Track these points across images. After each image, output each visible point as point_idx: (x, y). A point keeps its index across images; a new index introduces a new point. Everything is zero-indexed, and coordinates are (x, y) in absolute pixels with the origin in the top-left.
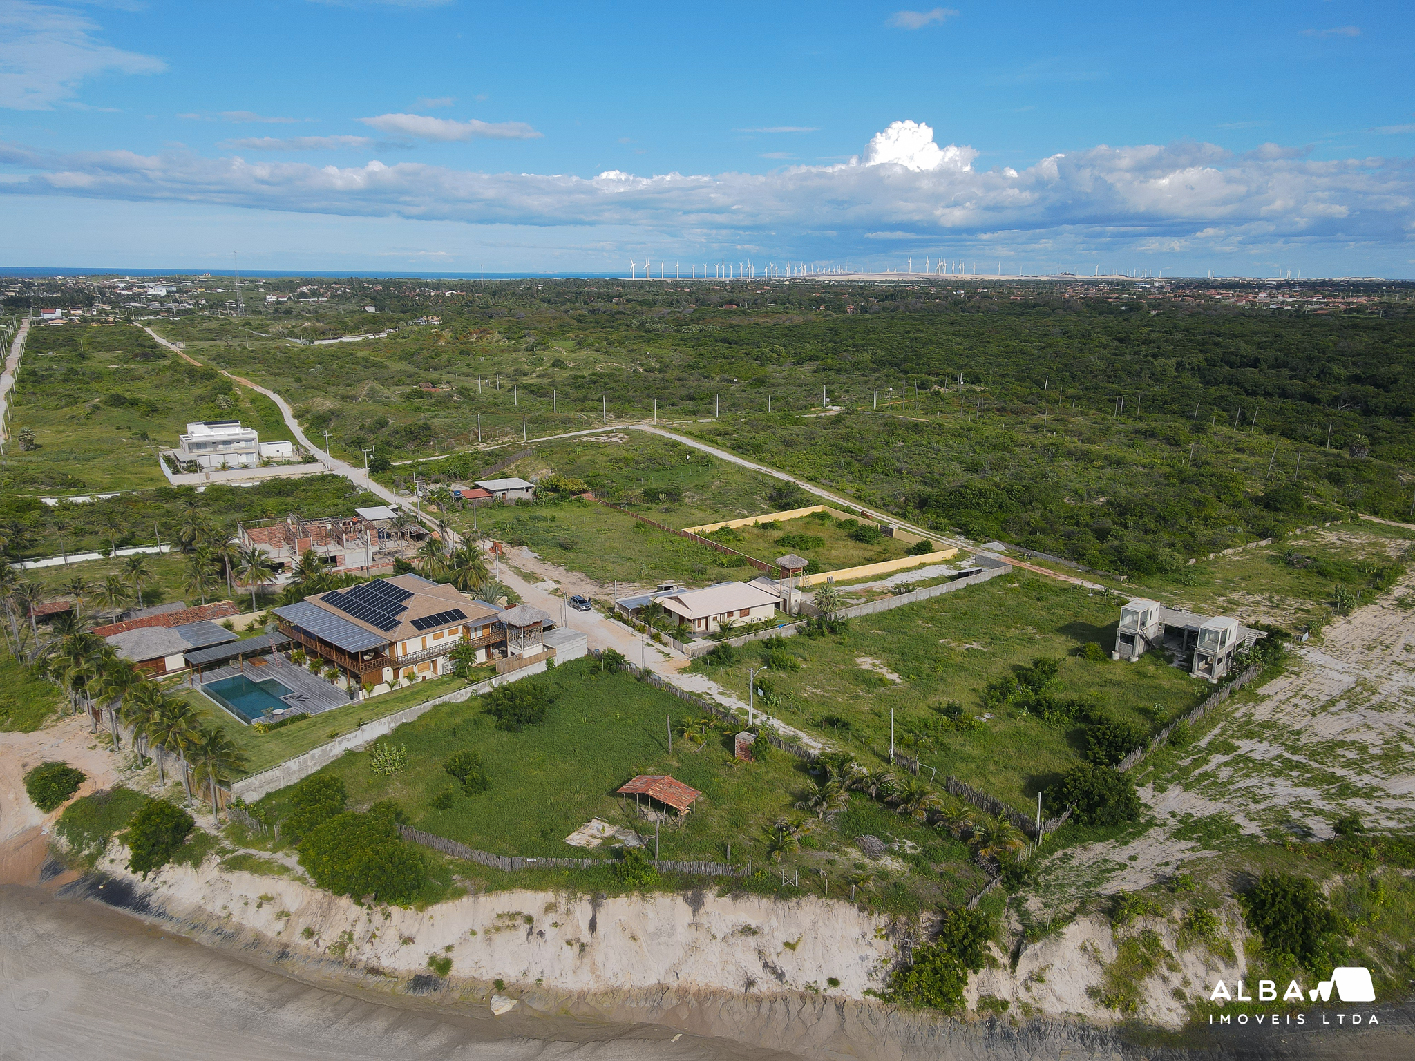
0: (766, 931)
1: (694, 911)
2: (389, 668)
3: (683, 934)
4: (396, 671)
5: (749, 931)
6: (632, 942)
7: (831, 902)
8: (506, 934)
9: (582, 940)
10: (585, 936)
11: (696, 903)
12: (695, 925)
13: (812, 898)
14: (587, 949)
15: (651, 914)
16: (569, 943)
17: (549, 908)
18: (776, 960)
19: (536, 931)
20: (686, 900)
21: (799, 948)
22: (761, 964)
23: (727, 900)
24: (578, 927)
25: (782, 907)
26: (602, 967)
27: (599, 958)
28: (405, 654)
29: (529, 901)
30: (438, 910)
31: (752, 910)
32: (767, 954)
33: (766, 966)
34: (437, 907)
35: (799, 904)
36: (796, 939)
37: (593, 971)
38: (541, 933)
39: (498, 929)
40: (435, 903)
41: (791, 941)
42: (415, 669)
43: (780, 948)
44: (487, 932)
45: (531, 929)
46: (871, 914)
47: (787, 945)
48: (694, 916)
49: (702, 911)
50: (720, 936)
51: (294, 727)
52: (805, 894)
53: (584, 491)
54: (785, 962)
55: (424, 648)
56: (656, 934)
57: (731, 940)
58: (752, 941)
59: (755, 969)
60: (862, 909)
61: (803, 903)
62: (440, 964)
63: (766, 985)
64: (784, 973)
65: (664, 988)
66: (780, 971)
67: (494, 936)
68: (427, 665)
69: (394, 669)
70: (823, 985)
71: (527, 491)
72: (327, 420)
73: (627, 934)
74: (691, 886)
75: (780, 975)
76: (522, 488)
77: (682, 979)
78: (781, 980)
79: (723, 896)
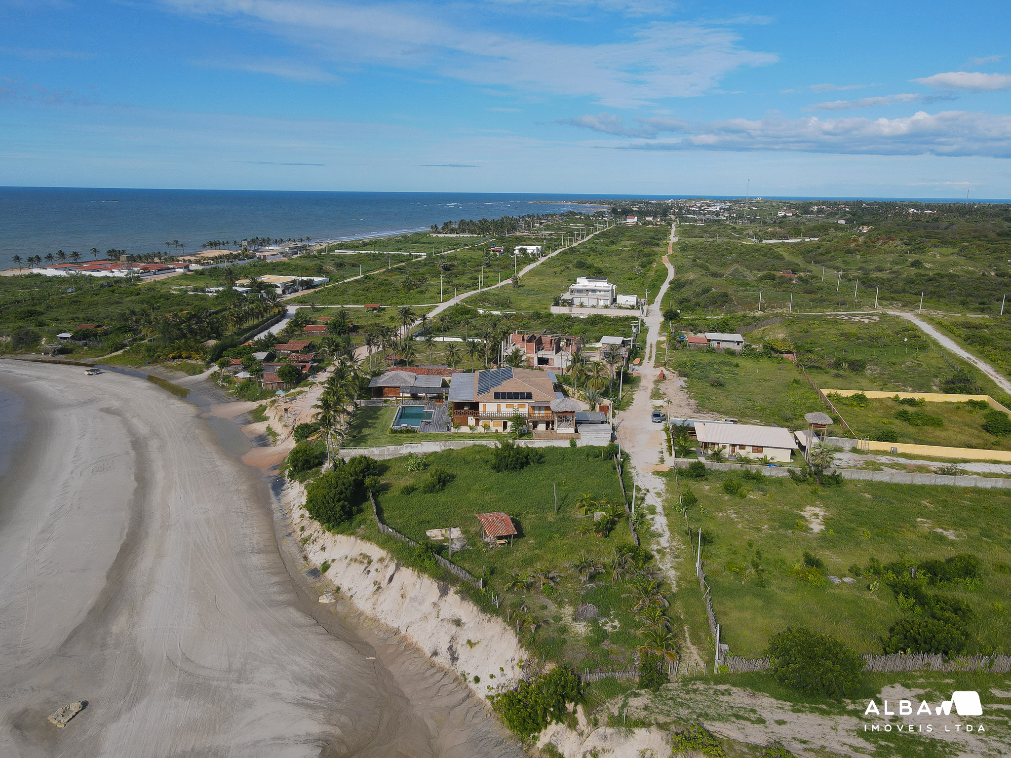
0: (465, 628)
1: (441, 596)
2: (472, 417)
3: (427, 607)
4: (477, 421)
5: (458, 623)
6: (400, 598)
7: (508, 628)
8: (357, 564)
9: (381, 585)
10: (384, 584)
11: (444, 592)
12: (435, 604)
13: (500, 620)
14: (380, 591)
15: (418, 587)
16: (375, 583)
17: (381, 560)
18: (459, 646)
19: (368, 569)
20: (439, 587)
21: (475, 648)
22: (448, 645)
23: (457, 597)
24: (384, 577)
25: (481, 616)
26: (379, 604)
27: (382, 598)
29: (375, 552)
30: (340, 538)
31: (467, 611)
32: (456, 642)
33: (450, 648)
34: (340, 536)
35: (489, 620)
36: (476, 641)
37: (374, 604)
38: (369, 572)
39: (356, 560)
40: (342, 532)
41: (473, 641)
42: (491, 424)
43: (465, 642)
44: (351, 560)
45: (367, 567)
46: (521, 647)
47: (469, 642)
48: (439, 599)
49: (444, 598)
50: (441, 617)
51: (405, 435)
52: (498, 615)
53: (789, 352)
54: (462, 652)
55: (499, 411)
56: (413, 599)
57: (445, 623)
58: (454, 629)
59: (444, 648)
60: (520, 641)
61: (492, 620)
62: (326, 567)
63: (443, 660)
64: (457, 659)
65: (397, 632)
66: (456, 656)
67: (353, 563)
68: (499, 423)
69: (476, 419)
70: (471, 678)
71: (738, 344)
72: (684, 286)
73: (402, 592)
74: (445, 580)
75: (454, 659)
76: (734, 341)
77: (408, 632)
78: (453, 662)
79: (457, 594)
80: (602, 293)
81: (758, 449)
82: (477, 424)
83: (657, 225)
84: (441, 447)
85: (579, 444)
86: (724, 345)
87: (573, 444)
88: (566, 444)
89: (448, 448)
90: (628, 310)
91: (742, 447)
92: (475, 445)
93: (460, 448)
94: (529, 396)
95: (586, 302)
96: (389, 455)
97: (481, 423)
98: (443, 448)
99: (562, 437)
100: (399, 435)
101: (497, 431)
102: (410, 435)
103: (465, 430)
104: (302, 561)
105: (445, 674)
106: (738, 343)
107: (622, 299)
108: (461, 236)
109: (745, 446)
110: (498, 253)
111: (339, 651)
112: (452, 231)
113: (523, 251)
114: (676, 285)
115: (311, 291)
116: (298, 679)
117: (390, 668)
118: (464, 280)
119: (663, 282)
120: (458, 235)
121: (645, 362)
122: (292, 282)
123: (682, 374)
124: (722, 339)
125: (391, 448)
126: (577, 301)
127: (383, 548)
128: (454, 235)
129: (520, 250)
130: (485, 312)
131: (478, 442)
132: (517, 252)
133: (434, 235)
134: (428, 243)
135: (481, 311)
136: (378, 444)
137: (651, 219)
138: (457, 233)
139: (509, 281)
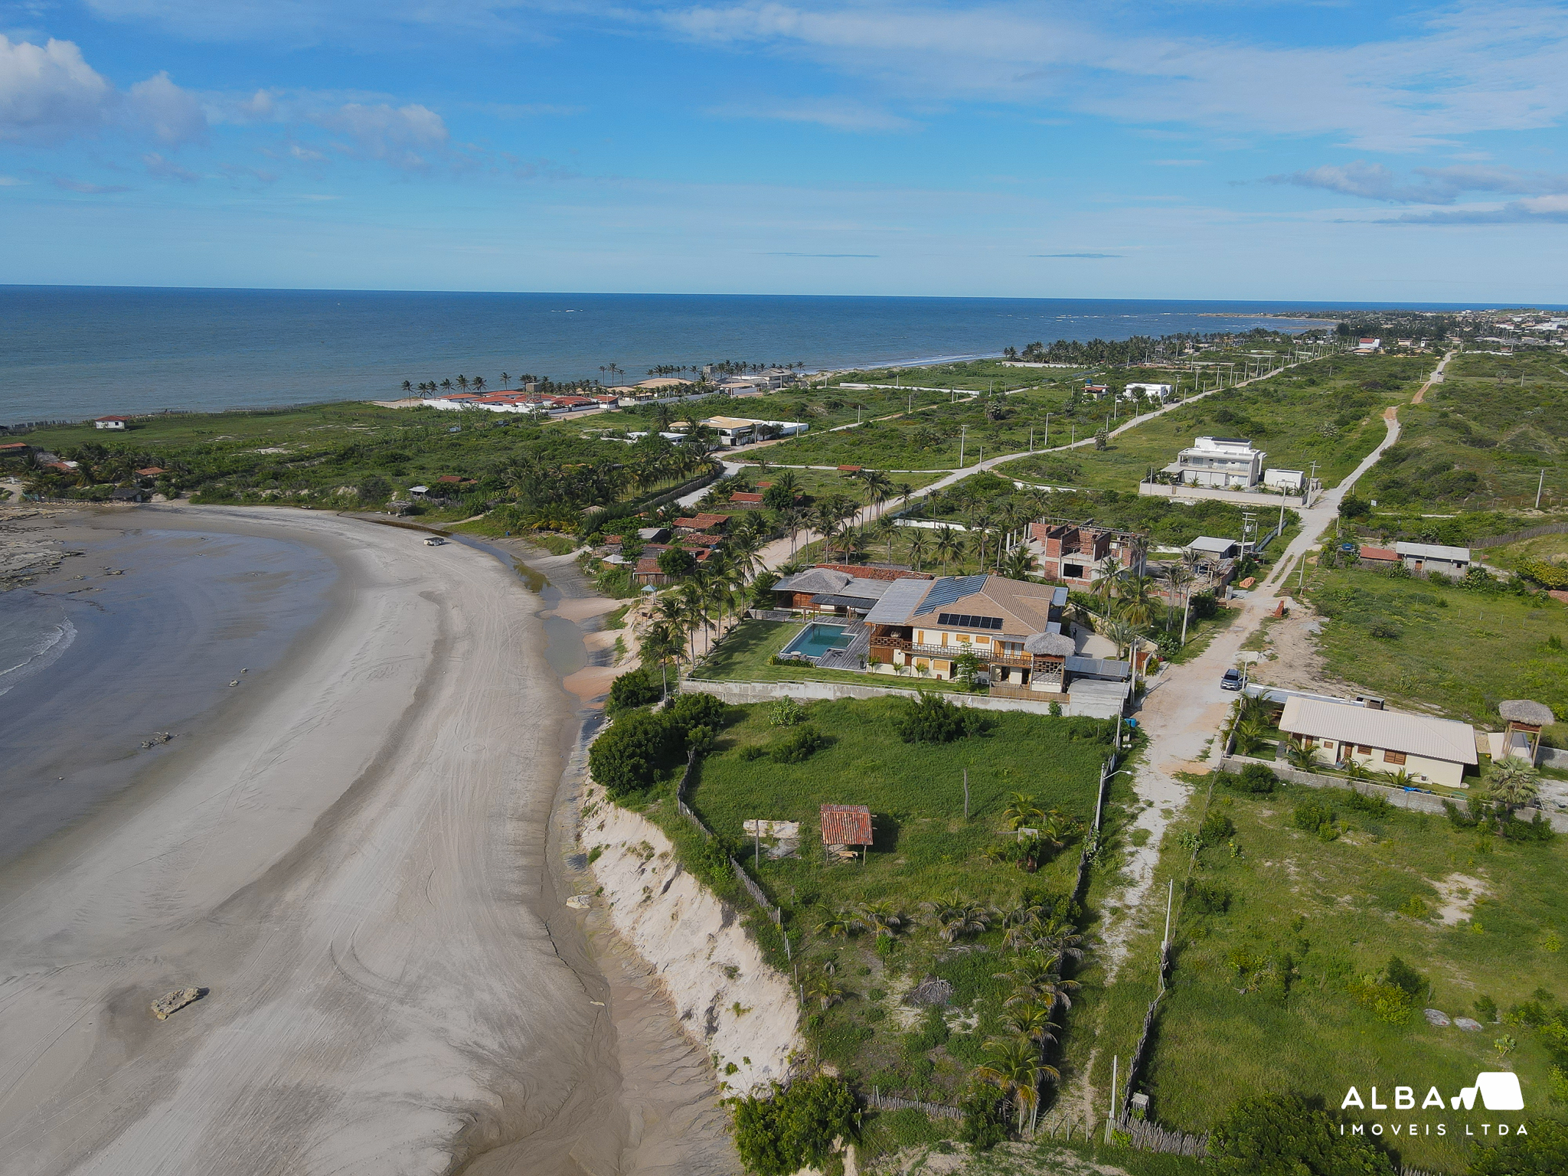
0: (738, 983)
1: (722, 926)
2: (901, 651)
3: (700, 940)
4: (909, 657)
5: (732, 972)
6: (671, 918)
7: (793, 995)
8: (634, 857)
9: (653, 894)
10: (656, 892)
11: (728, 921)
12: (711, 936)
13: (786, 979)
14: (649, 902)
15: (696, 905)
16: (645, 890)
17: (664, 856)
18: (723, 1010)
19: (643, 867)
20: (723, 911)
21: (742, 1018)
22: (709, 1005)
23: (741, 932)
24: (660, 882)
25: (764, 968)
26: (641, 923)
27: (647, 915)
28: (920, 643)
29: (661, 843)
30: (624, 813)
31: (749, 956)
32: (721, 1002)
33: (710, 1010)
34: (624, 810)
35: (771, 977)
36: (746, 1007)
37: (636, 922)
38: (643, 871)
39: (634, 851)
40: (627, 806)
41: (742, 1006)
42: (931, 664)
43: (731, 1006)
44: (629, 849)
45: (644, 864)
46: (800, 1030)
47: (737, 1006)
48: (719, 931)
49: (726, 930)
50: (713, 959)
52: (785, 972)
54: (725, 1020)
55: (944, 644)
56: (686, 924)
57: (715, 970)
58: (724, 981)
59: (701, 1008)
60: (800, 1021)
61: (775, 978)
62: (596, 854)
63: (695, 1028)
64: (715, 1030)
65: (652, 971)
66: (715, 1025)
67: (629, 854)
68: (944, 664)
69: (906, 654)
70: (723, 1065)
71: (1459, 566)
72: (1404, 460)
73: (674, 910)
74: (733, 900)
75: (711, 1029)
76: (1449, 561)
77: (666, 973)
78: (708, 1033)
79: (742, 927)
80: (1237, 465)
81: (1396, 756)
82: (908, 662)
83: (1413, 353)
84: (835, 692)
85: (1066, 712)
86: (1428, 566)
87: (1056, 711)
88: (1043, 709)
89: (846, 695)
90: (1278, 497)
91: (1365, 749)
92: (889, 696)
93: (865, 698)
94: (997, 624)
95: (1204, 478)
96: (754, 696)
97: (914, 661)
98: (839, 694)
99: (1038, 697)
100: (783, 667)
101: (939, 676)
102: (800, 669)
103: (887, 669)
104: (572, 841)
105: (693, 1050)
106: (1459, 564)
107: (1274, 478)
108: (1052, 366)
109: (1371, 747)
110: (1095, 395)
111: (558, 984)
112: (1039, 358)
113: (1139, 393)
114: (1393, 457)
115: (774, 443)
116: (483, 1015)
117: (619, 1025)
118: (1019, 436)
119: (1370, 451)
120: (1046, 365)
121: (1262, 586)
122: (749, 427)
123: (1321, 611)
124: (1426, 555)
125: (759, 686)
126: (1189, 477)
127: (669, 837)
128: (1041, 365)
129: (1134, 391)
130: (1025, 487)
131: (895, 692)
132: (1128, 393)
133: (1008, 364)
134: (994, 376)
135: (1019, 485)
136: (747, 679)
137: (1408, 343)
138: (1046, 362)
139: (1093, 441)
